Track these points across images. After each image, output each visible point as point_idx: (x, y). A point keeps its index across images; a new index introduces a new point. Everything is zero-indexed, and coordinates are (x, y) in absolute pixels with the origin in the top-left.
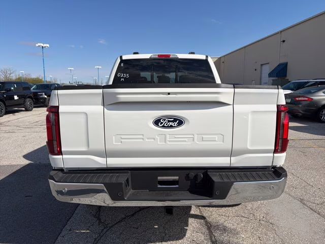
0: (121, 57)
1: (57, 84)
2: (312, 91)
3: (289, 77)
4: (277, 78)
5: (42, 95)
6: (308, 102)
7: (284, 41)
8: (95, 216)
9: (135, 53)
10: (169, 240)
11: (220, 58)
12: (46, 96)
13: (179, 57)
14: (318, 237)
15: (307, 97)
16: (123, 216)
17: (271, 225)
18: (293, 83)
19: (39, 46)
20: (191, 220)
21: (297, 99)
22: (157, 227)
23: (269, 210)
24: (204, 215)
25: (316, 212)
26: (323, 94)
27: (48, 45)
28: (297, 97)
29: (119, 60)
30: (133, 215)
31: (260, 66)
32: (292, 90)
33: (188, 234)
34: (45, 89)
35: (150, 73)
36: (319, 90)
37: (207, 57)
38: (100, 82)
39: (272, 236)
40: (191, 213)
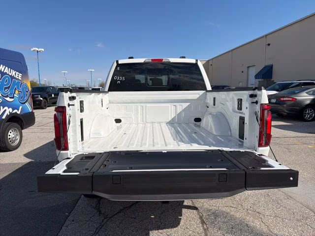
0: (117, 62)
1: (52, 87)
2: (296, 92)
3: (274, 78)
4: (263, 80)
5: (37, 97)
6: (293, 102)
7: (269, 45)
8: (95, 208)
9: (130, 58)
10: (164, 228)
11: (208, 61)
12: (41, 99)
13: (171, 61)
14: (300, 224)
15: (291, 98)
16: (122, 208)
17: (258, 214)
18: (278, 84)
19: (34, 50)
20: (184, 210)
21: (282, 99)
22: (153, 217)
23: (256, 201)
24: (196, 206)
25: (299, 202)
26: (307, 95)
27: (43, 50)
28: (282, 98)
29: (115, 64)
30: (130, 207)
31: (247, 68)
32: (277, 91)
33: (182, 223)
34: (41, 91)
35: (144, 76)
36: (303, 91)
37: (197, 60)
38: (93, 84)
39: (258, 223)
40: (184, 204)
